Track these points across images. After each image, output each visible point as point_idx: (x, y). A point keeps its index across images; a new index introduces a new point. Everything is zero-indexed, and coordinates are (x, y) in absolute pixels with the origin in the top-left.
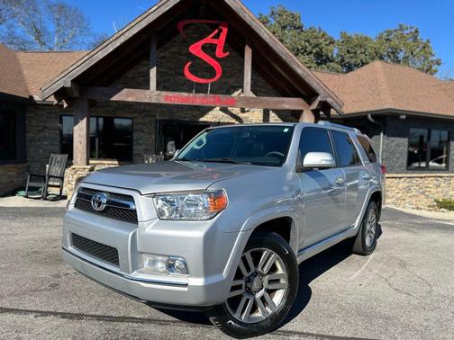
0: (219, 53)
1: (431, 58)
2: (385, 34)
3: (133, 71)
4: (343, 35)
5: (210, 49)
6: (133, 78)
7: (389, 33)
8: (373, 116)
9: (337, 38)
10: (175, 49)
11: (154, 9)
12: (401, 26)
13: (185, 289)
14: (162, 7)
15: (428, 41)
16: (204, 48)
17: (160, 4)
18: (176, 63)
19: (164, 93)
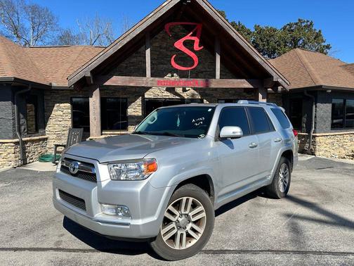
0: (196, 47)
1: (323, 44)
2: (288, 27)
3: (126, 62)
4: (257, 27)
5: (189, 44)
6: (126, 67)
7: (290, 25)
8: (308, 92)
9: (253, 30)
10: (157, 44)
11: (151, 15)
12: (299, 20)
13: (128, 227)
14: (157, 14)
15: (320, 31)
16: (185, 44)
17: (155, 12)
18: (158, 55)
19: (157, 79)
